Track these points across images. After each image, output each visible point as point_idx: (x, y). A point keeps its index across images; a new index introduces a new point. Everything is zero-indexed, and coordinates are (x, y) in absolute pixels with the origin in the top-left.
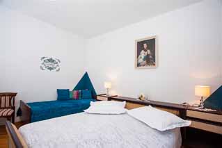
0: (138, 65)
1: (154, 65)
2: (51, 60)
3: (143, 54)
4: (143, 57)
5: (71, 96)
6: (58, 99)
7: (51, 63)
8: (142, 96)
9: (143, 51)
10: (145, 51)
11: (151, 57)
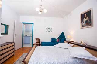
0: (83, 26)
1: (91, 25)
2: (49, 28)
3: (85, 20)
4: (85, 22)
5: (56, 41)
6: (52, 41)
7: (49, 29)
8: (82, 42)
9: (84, 19)
10: (86, 18)
11: (89, 21)
